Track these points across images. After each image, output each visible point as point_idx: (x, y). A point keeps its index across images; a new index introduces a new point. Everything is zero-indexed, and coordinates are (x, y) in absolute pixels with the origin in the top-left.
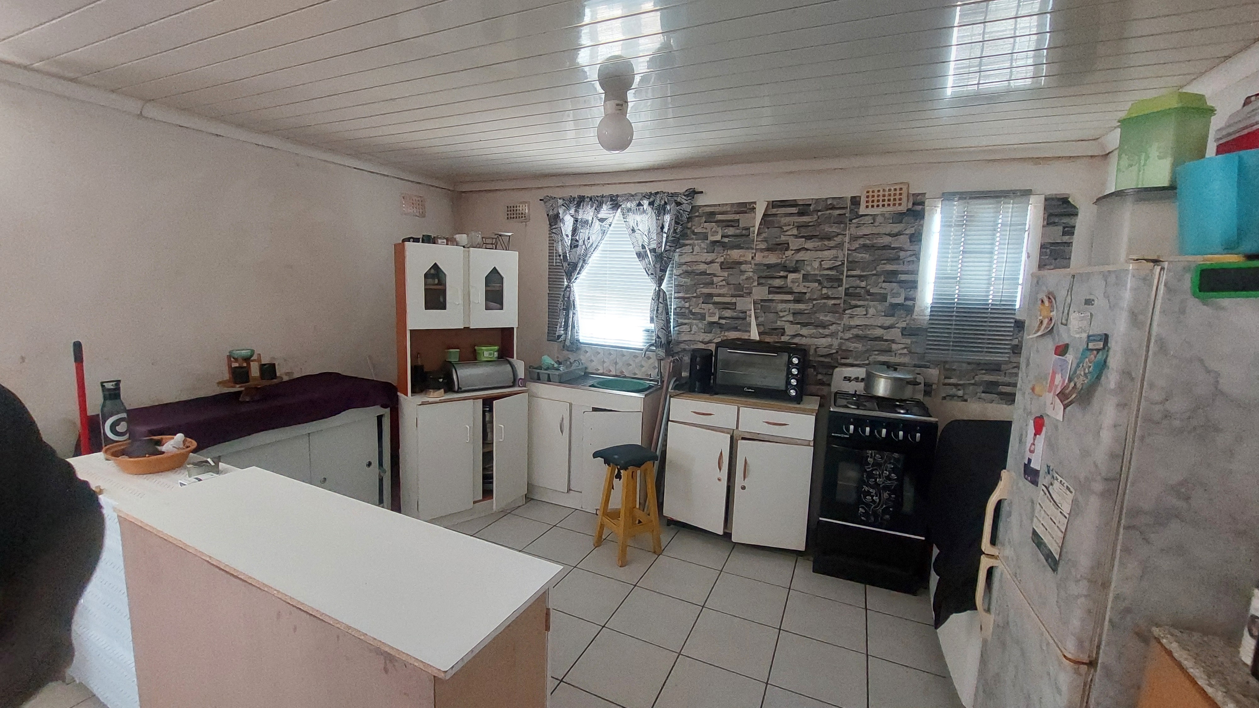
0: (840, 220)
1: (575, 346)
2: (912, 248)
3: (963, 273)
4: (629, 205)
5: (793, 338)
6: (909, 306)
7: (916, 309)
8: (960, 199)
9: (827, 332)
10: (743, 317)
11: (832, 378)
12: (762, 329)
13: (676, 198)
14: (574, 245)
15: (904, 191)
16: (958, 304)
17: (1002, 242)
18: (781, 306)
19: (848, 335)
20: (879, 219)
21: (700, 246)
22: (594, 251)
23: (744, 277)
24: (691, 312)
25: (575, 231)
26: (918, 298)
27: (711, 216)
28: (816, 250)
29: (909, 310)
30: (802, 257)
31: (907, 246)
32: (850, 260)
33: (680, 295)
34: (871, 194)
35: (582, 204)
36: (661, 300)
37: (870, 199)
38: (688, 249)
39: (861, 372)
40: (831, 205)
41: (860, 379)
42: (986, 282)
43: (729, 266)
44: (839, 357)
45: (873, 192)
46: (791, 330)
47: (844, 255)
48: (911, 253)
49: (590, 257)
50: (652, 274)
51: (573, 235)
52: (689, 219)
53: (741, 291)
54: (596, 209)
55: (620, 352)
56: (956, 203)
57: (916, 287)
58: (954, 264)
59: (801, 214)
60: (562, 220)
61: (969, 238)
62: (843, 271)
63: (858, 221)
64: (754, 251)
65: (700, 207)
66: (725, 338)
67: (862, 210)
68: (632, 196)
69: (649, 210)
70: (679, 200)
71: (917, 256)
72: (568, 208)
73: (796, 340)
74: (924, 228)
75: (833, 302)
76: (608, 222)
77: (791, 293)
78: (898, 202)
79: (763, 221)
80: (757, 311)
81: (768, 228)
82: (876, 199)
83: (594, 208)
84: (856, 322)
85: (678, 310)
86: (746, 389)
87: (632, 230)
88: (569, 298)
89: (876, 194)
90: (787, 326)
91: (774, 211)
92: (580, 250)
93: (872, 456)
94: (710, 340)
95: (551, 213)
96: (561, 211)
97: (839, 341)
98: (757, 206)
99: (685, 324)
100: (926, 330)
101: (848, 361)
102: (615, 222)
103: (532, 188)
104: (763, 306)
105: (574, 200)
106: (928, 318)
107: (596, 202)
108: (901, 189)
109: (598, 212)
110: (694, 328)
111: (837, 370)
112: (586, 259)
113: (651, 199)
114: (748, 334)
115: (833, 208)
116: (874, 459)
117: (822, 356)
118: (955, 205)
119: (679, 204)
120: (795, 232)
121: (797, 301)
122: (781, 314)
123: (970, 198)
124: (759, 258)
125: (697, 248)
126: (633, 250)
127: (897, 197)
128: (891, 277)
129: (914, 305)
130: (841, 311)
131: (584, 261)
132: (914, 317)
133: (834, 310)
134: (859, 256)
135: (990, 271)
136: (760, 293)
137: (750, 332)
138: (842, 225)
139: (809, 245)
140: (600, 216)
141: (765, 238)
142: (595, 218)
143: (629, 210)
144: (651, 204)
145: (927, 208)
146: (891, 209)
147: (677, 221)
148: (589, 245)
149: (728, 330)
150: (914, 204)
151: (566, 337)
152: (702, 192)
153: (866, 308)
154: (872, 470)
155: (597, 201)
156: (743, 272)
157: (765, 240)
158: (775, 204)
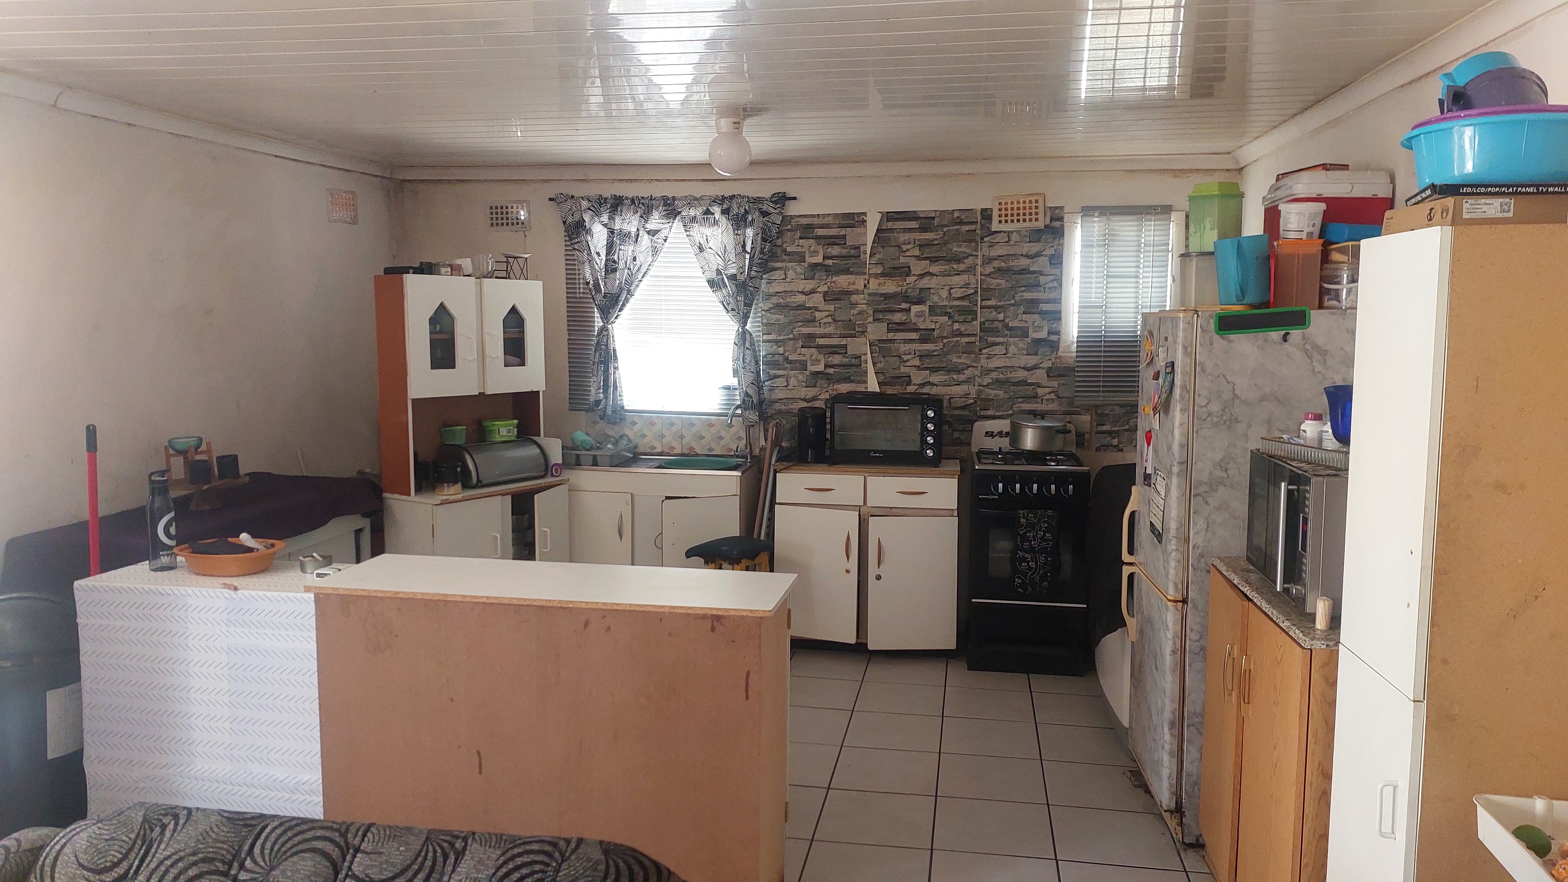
0: (970, 239)
1: (619, 415)
2: (1053, 271)
3: (1108, 300)
4: (692, 212)
5: (922, 388)
6: (1053, 341)
7: (1062, 345)
8: (1100, 215)
9: (962, 377)
10: (857, 362)
11: (971, 435)
12: (882, 377)
13: (760, 206)
14: (611, 268)
15: (1041, 204)
16: (1105, 337)
17: (1146, 264)
18: (903, 348)
19: (987, 380)
20: (1015, 237)
21: (794, 270)
22: (643, 277)
23: (855, 312)
24: (787, 359)
25: (610, 247)
26: (1063, 331)
27: (807, 230)
28: (944, 274)
29: (1054, 346)
30: (926, 284)
31: (1047, 269)
32: (984, 286)
33: (771, 337)
34: (1003, 207)
35: (619, 209)
36: (747, 345)
37: (1003, 213)
38: (778, 275)
39: (1004, 425)
40: (959, 218)
41: (1004, 433)
42: (1134, 310)
43: (835, 296)
44: (978, 409)
45: (1006, 204)
46: (918, 377)
47: (977, 280)
48: (1052, 277)
49: (637, 286)
50: (733, 310)
51: (607, 255)
52: (780, 234)
53: (852, 330)
54: (641, 217)
55: (688, 420)
56: (1096, 219)
57: (1060, 319)
58: (1099, 290)
59: (923, 229)
60: (589, 231)
61: (1112, 259)
62: (977, 300)
63: (992, 239)
64: (867, 277)
65: (792, 217)
66: (835, 393)
67: (995, 226)
68: (696, 199)
69: (723, 220)
70: (765, 208)
71: (1059, 281)
72: (598, 214)
73: (926, 390)
74: (1065, 248)
75: (967, 340)
76: (662, 235)
77: (916, 330)
78: (1034, 217)
79: (876, 238)
80: (873, 355)
81: (883, 247)
82: (1009, 212)
83: (639, 214)
84: (996, 363)
85: (769, 358)
86: (872, 454)
87: (699, 248)
88: (607, 345)
89: (1009, 206)
90: (913, 372)
91: (890, 225)
92: (621, 276)
93: (1024, 517)
94: (814, 396)
95: (570, 220)
96: (587, 218)
97: (977, 388)
98: (868, 219)
99: (780, 376)
100: (1073, 369)
101: (989, 413)
102: (671, 235)
103: (532, 181)
104: (881, 348)
105: (605, 202)
106: (1075, 354)
107: (641, 205)
108: (1037, 201)
109: (646, 221)
110: (793, 381)
111: (976, 424)
112: (632, 288)
113: (725, 206)
114: (864, 385)
115: (961, 223)
116: (1027, 519)
117: (957, 408)
118: (1095, 222)
119: (765, 214)
120: (917, 252)
121: (923, 340)
122: (905, 358)
123: (1112, 214)
124: (873, 285)
125: (791, 274)
126: (702, 275)
127: (1033, 211)
128: (1032, 306)
129: (1059, 339)
130: (977, 350)
131: (629, 291)
132: (1060, 354)
133: (968, 350)
134: (994, 282)
135: (1137, 297)
136: (877, 331)
137: (866, 382)
138: (973, 244)
139: (935, 269)
140: (650, 226)
141: (879, 259)
142: (641, 230)
143: (694, 219)
144: (725, 212)
145: (1066, 225)
146: (1027, 224)
147: (765, 237)
148: (636, 268)
149: (839, 382)
150: (1051, 220)
151: (606, 402)
152: (795, 198)
153: (1006, 345)
154: (1026, 533)
155: (643, 204)
156: (854, 305)
157: (880, 263)
158: (889, 216)
